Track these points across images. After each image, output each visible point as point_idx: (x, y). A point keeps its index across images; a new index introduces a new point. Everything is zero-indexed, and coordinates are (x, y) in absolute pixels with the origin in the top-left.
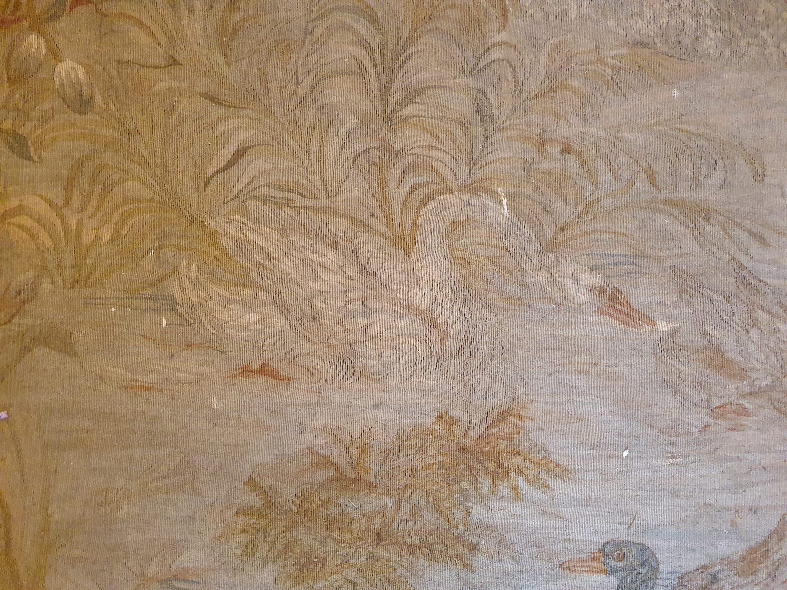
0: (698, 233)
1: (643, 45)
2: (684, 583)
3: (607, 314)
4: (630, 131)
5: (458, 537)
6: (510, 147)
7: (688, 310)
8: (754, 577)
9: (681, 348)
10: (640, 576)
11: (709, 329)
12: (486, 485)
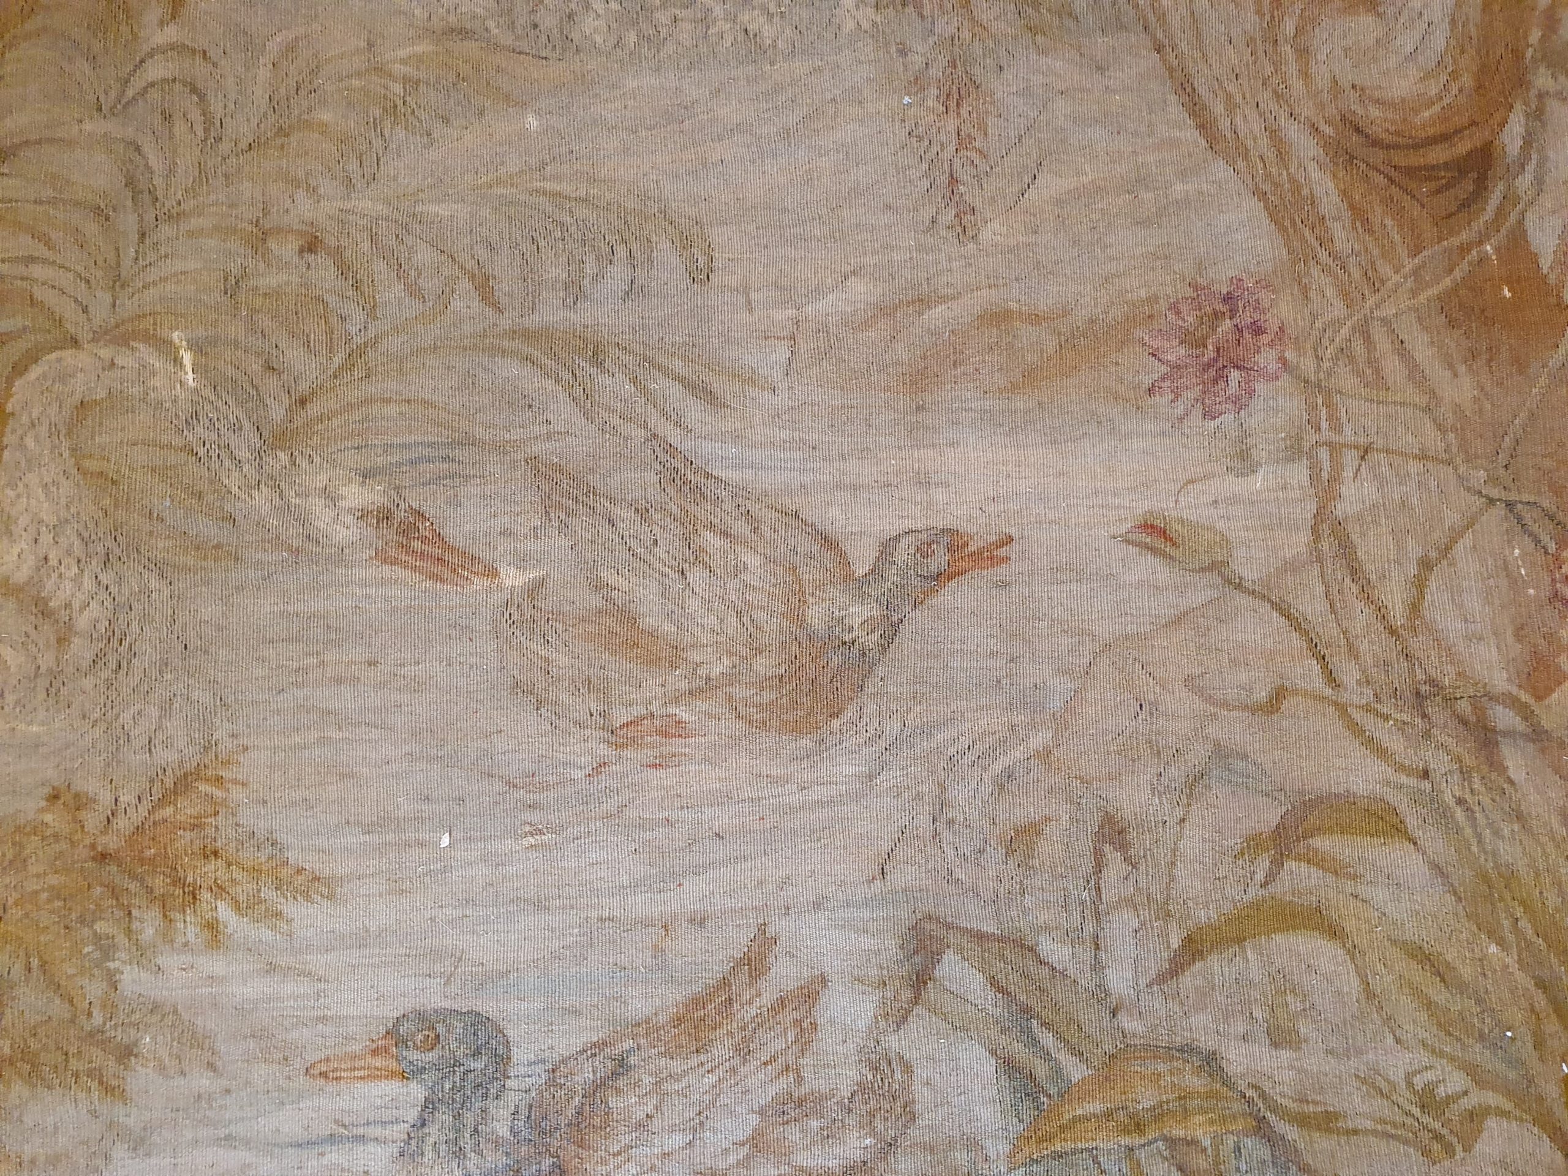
0: (582, 390)
1: (464, 33)
2: (558, 1081)
3: (394, 562)
4: (439, 201)
5: (91, 1034)
6: (196, 249)
7: (564, 542)
8: (703, 1057)
9: (550, 616)
10: (471, 1076)
11: (608, 576)
12: (148, 925)
